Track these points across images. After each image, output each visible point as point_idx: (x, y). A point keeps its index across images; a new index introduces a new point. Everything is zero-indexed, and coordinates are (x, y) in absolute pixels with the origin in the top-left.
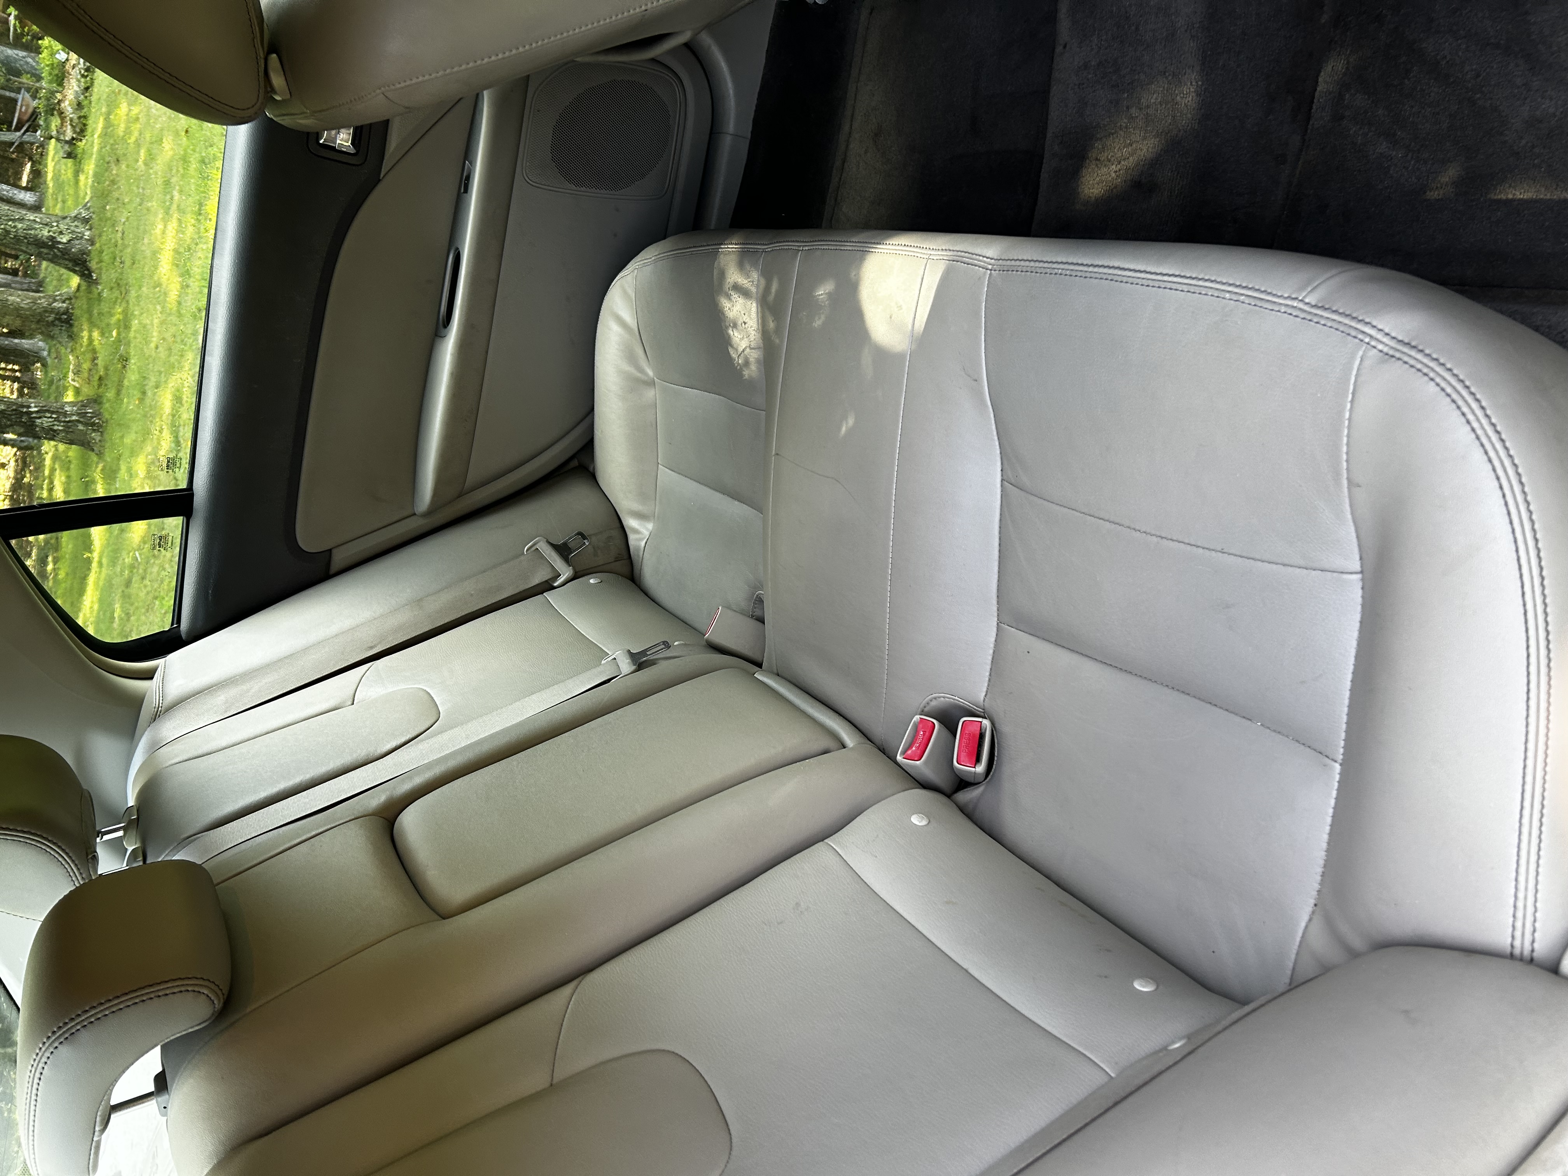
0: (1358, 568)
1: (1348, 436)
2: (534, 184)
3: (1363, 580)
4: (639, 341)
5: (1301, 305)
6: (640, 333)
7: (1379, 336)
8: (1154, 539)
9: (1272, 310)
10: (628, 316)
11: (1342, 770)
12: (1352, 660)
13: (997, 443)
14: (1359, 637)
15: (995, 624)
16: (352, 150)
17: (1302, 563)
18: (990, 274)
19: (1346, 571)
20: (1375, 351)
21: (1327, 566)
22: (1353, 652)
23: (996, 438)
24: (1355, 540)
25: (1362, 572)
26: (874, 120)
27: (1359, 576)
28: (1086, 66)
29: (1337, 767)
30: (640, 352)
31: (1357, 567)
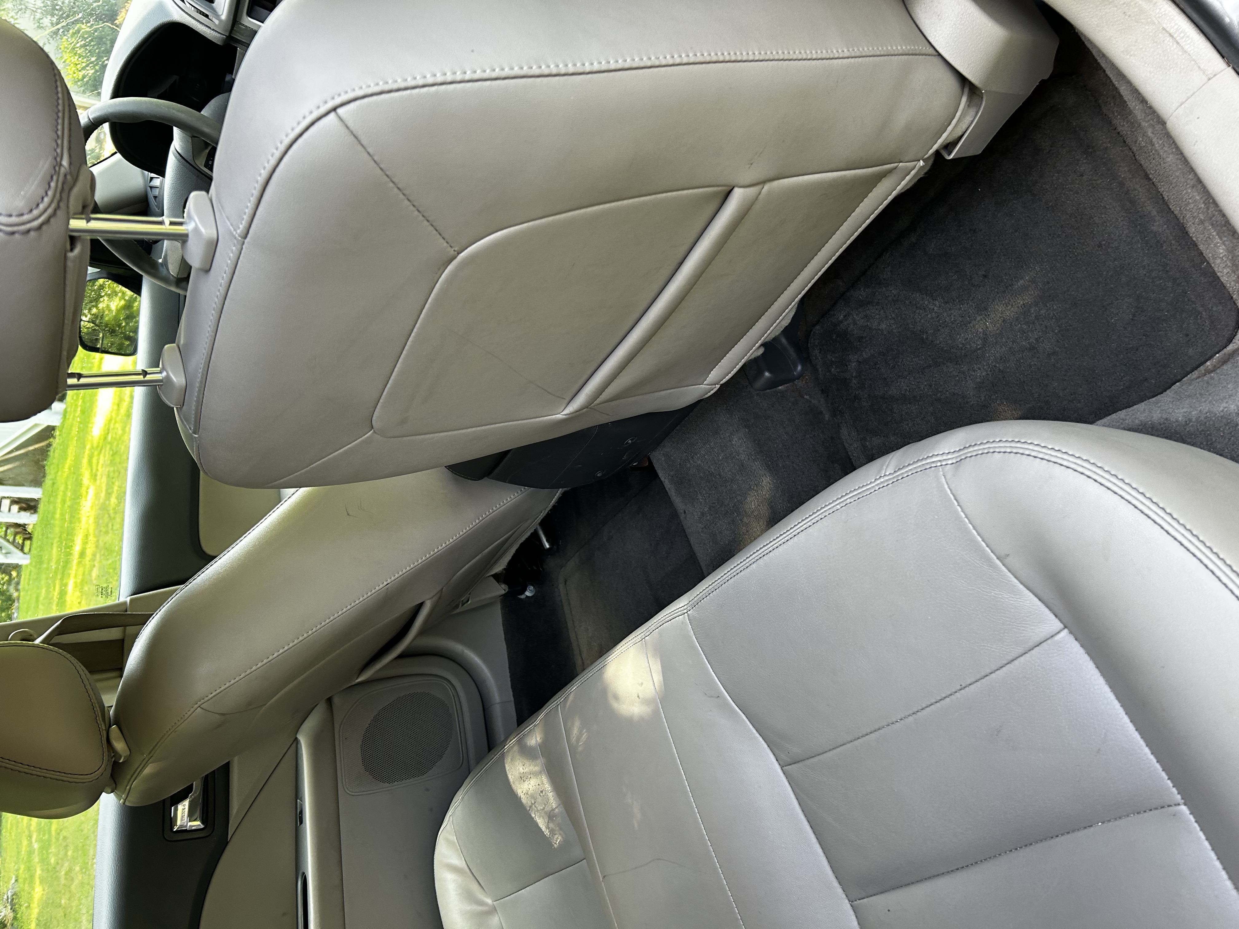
0: (1062, 626)
1: (974, 528)
2: (356, 794)
3: (1071, 633)
4: (473, 878)
5: (887, 478)
6: (469, 868)
7: (945, 457)
8: (911, 718)
9: (871, 493)
10: (457, 861)
11: (1189, 808)
12: (1117, 704)
13: (761, 739)
14: (1106, 681)
15: (849, 906)
16: (202, 826)
17: (1021, 650)
18: (688, 615)
19: (1054, 633)
20: (948, 466)
21: (1038, 639)
22: (1111, 696)
23: (757, 735)
24: (1039, 603)
25: (1065, 627)
26: (595, 644)
27: (1066, 631)
28: (703, 514)
29: (1184, 809)
30: (475, 887)
31: (1060, 625)
